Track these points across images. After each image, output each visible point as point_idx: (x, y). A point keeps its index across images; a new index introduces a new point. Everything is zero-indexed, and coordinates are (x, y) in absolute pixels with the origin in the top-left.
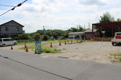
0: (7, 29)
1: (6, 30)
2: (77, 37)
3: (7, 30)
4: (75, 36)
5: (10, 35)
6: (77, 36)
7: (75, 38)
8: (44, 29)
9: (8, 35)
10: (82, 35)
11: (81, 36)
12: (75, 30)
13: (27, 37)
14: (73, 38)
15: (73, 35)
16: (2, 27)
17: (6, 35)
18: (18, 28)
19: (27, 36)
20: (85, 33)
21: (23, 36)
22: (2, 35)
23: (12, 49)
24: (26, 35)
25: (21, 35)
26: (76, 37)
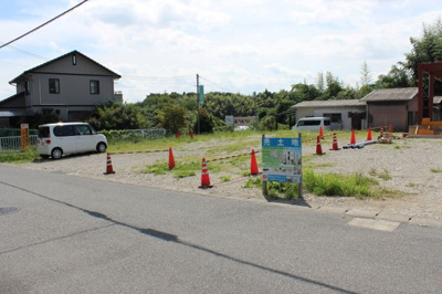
0: (53, 88)
1: (51, 92)
2: (333, 120)
3: (54, 92)
4: (325, 115)
5: (67, 109)
6: (333, 115)
7: (326, 123)
8: (201, 88)
9: (58, 112)
10: (354, 111)
11: (351, 115)
12: (309, 93)
13: (133, 119)
14: (317, 123)
15: (316, 112)
16: (34, 76)
17: (50, 111)
18: (97, 83)
19: (134, 116)
20: (369, 103)
21: (116, 115)
22: (35, 110)
23: (110, 171)
24: (129, 113)
25: (111, 111)
26: (328, 118)
